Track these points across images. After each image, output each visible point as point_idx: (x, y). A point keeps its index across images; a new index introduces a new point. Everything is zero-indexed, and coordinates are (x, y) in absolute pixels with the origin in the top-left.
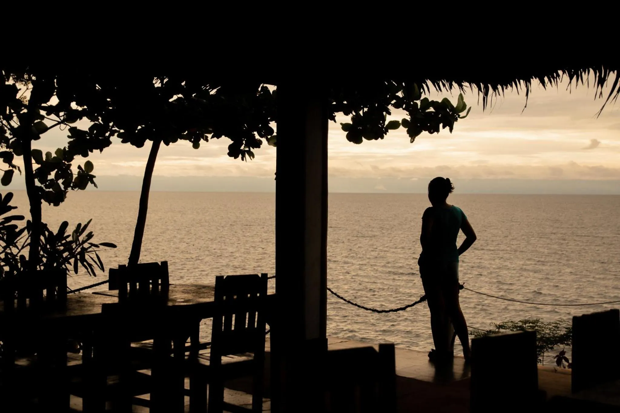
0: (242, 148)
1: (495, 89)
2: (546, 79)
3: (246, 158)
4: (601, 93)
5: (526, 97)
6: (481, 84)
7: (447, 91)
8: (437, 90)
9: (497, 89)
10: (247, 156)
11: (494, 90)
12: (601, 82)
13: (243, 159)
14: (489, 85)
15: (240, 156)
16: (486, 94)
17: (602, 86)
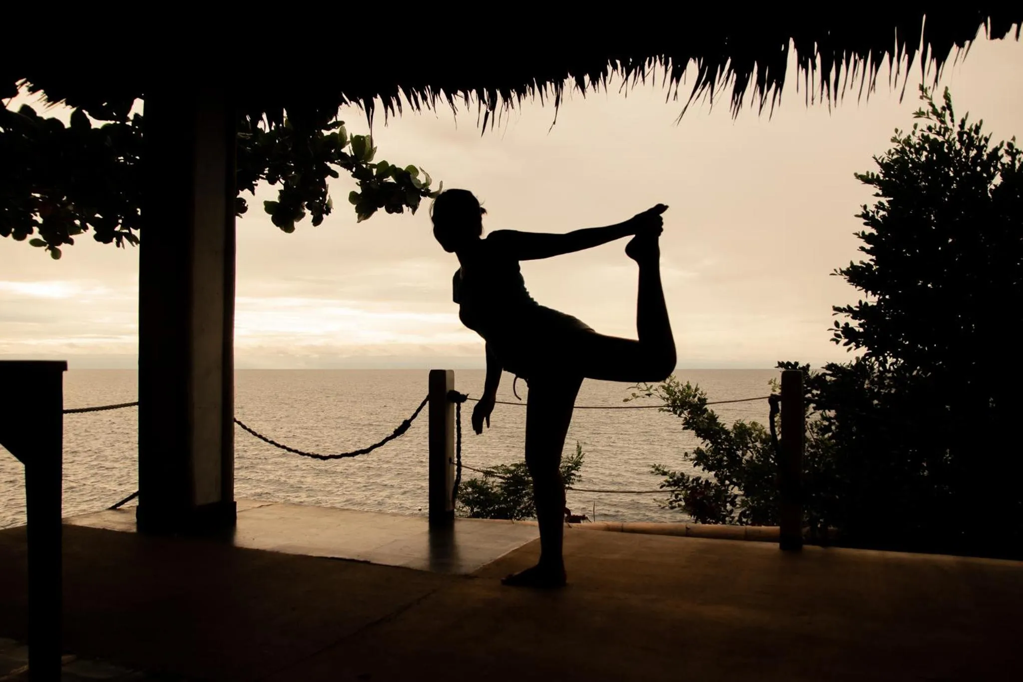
0: (118, 228)
1: (507, 97)
2: (587, 78)
3: (124, 242)
4: (676, 94)
5: (555, 108)
6: (485, 90)
7: (429, 108)
8: (413, 108)
9: (510, 96)
10: (125, 239)
11: (505, 100)
12: (677, 75)
13: (118, 245)
14: (498, 92)
15: (115, 240)
16: (493, 107)
17: (678, 81)
